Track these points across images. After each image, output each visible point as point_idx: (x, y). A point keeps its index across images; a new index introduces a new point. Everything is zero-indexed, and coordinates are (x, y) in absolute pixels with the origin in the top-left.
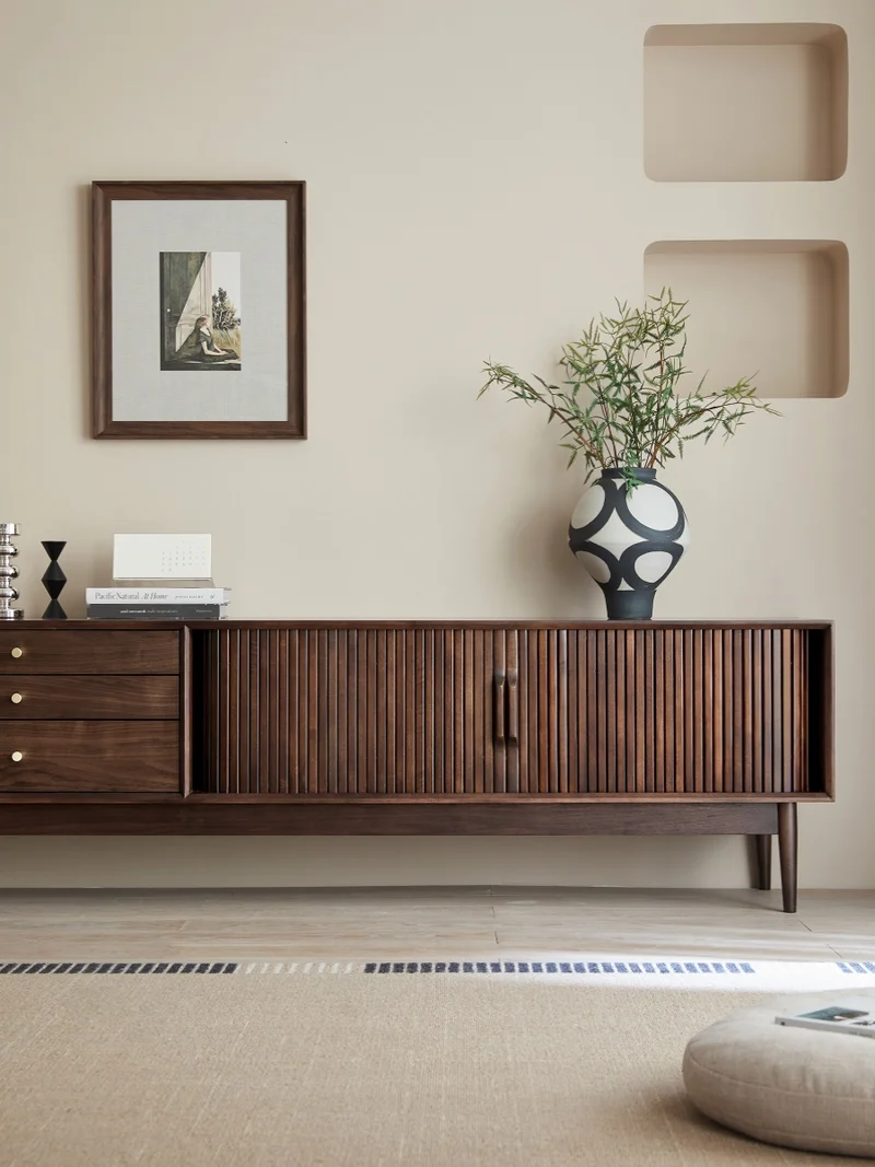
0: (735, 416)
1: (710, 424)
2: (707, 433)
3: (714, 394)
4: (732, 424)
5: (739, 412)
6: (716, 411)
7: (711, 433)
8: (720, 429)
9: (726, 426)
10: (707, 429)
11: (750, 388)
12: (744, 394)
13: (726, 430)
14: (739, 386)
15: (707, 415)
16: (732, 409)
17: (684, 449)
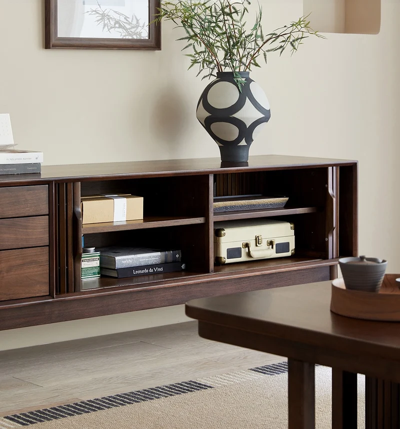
0: (298, 39)
1: (282, 44)
2: (280, 50)
3: (285, 26)
4: (296, 44)
5: (300, 37)
6: (286, 36)
7: (283, 49)
8: (288, 47)
9: (292, 45)
10: (281, 47)
11: (306, 22)
12: (303, 26)
13: (292, 48)
14: (300, 21)
15: (281, 38)
16: (296, 35)
17: (267, 58)
